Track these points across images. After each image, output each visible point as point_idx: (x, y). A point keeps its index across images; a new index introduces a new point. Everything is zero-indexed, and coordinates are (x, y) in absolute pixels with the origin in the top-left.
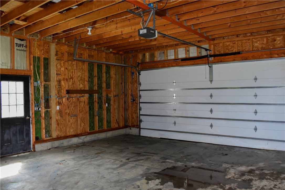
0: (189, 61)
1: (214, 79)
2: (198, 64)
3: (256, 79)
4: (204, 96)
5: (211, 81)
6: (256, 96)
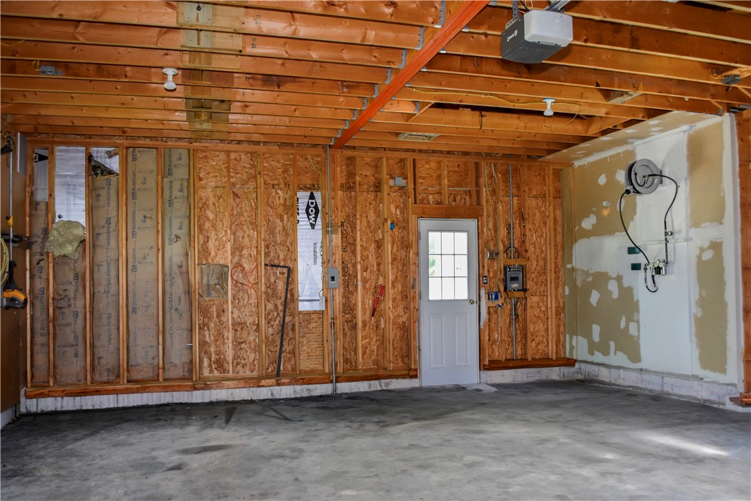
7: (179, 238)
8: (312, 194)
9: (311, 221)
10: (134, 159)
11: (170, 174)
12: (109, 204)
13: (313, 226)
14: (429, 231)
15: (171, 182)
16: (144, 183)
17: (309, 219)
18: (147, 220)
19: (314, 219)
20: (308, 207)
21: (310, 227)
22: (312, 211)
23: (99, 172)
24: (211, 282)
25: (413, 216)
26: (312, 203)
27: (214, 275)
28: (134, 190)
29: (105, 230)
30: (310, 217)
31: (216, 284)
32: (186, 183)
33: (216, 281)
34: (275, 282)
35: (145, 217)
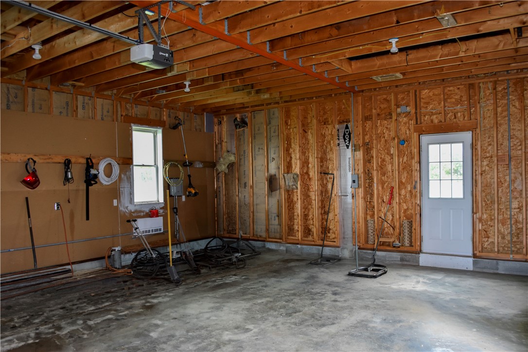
7: (274, 159)
8: (347, 126)
9: (346, 144)
10: (254, 118)
11: (270, 123)
12: (244, 143)
13: (348, 147)
14: (428, 144)
15: (270, 128)
16: (259, 130)
17: (345, 142)
18: (260, 150)
19: (348, 142)
20: (345, 134)
21: (346, 148)
22: (347, 137)
23: (238, 127)
24: (290, 184)
25: (415, 133)
26: (347, 132)
27: (291, 180)
28: (254, 134)
29: (243, 157)
30: (346, 141)
31: (292, 185)
32: (277, 127)
33: (293, 183)
34: (326, 184)
35: (259, 149)
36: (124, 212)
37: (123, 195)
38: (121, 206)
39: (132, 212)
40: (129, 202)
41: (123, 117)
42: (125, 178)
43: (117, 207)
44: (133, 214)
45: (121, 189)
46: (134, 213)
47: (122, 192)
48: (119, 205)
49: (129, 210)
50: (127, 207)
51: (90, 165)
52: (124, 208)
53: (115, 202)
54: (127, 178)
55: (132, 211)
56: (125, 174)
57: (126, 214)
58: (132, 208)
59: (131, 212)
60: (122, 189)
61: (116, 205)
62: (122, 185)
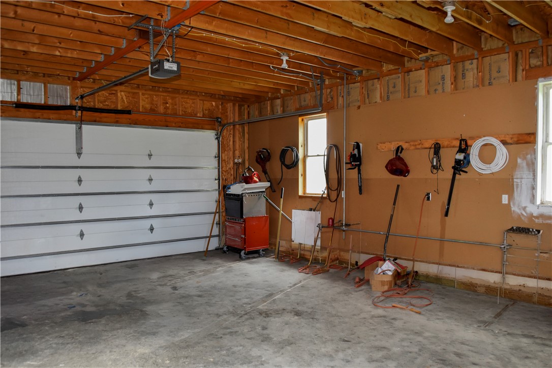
0: (26, 110)
1: (84, 151)
2: (48, 120)
3: (150, 156)
4: (66, 181)
5: (79, 154)
6: (150, 180)
36: (519, 215)
37: (519, 189)
38: (514, 205)
39: (534, 217)
40: (529, 200)
41: (524, 72)
42: (524, 164)
43: (508, 205)
44: (536, 221)
45: (515, 180)
46: (537, 217)
47: (517, 185)
48: (511, 204)
49: (528, 212)
50: (524, 208)
51: (464, 148)
52: (520, 209)
53: (505, 199)
54: (528, 165)
55: (534, 215)
56: (524, 158)
57: (523, 218)
58: (533, 210)
59: (531, 216)
60: (519, 181)
61: (507, 202)
62: (517, 174)
